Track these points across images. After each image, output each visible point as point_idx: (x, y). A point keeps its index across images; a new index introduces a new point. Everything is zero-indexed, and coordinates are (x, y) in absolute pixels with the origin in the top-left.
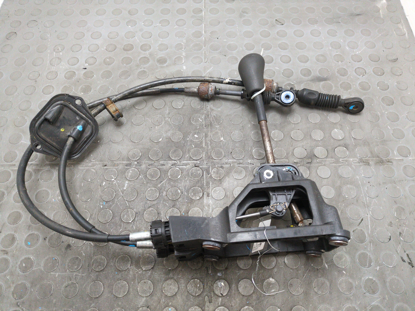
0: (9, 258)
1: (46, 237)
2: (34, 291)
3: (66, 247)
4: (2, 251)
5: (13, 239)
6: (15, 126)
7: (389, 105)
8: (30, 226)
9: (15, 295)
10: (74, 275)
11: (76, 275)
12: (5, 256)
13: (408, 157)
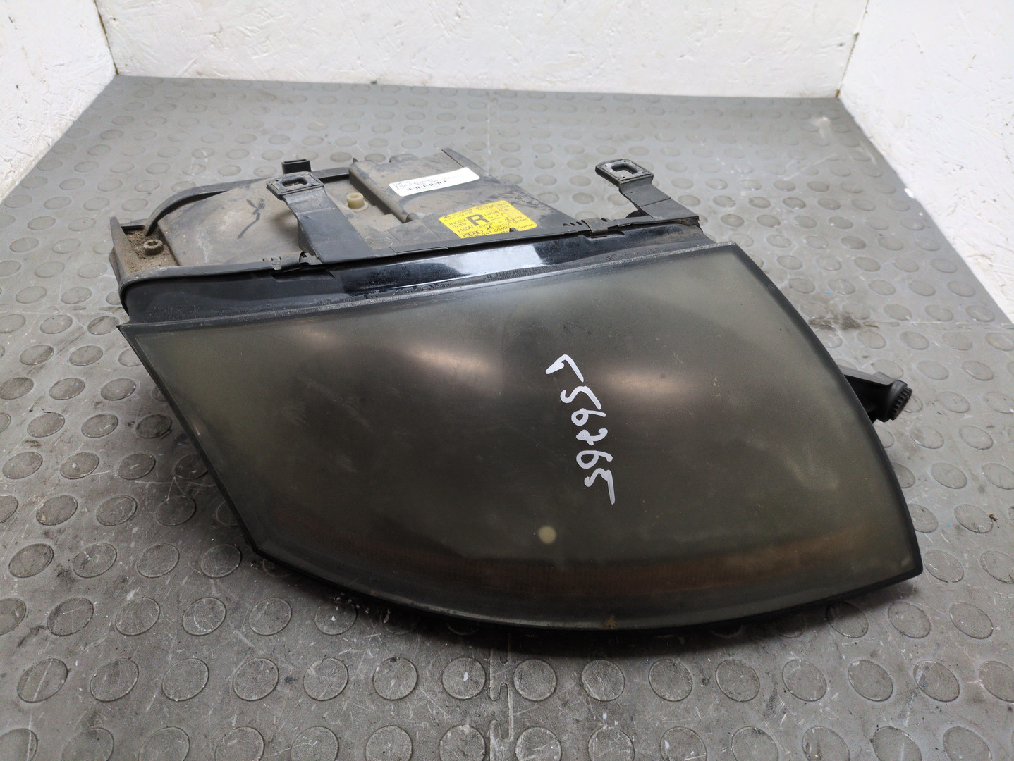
0: (43, 455)
1: (134, 422)
2: (89, 511)
3: (175, 438)
4: (27, 441)
5: (55, 422)
6: (96, 252)
7: (858, 249)
8: (98, 403)
9: (43, 518)
10: (189, 485)
11: (194, 487)
12: (35, 450)
13: (906, 319)
